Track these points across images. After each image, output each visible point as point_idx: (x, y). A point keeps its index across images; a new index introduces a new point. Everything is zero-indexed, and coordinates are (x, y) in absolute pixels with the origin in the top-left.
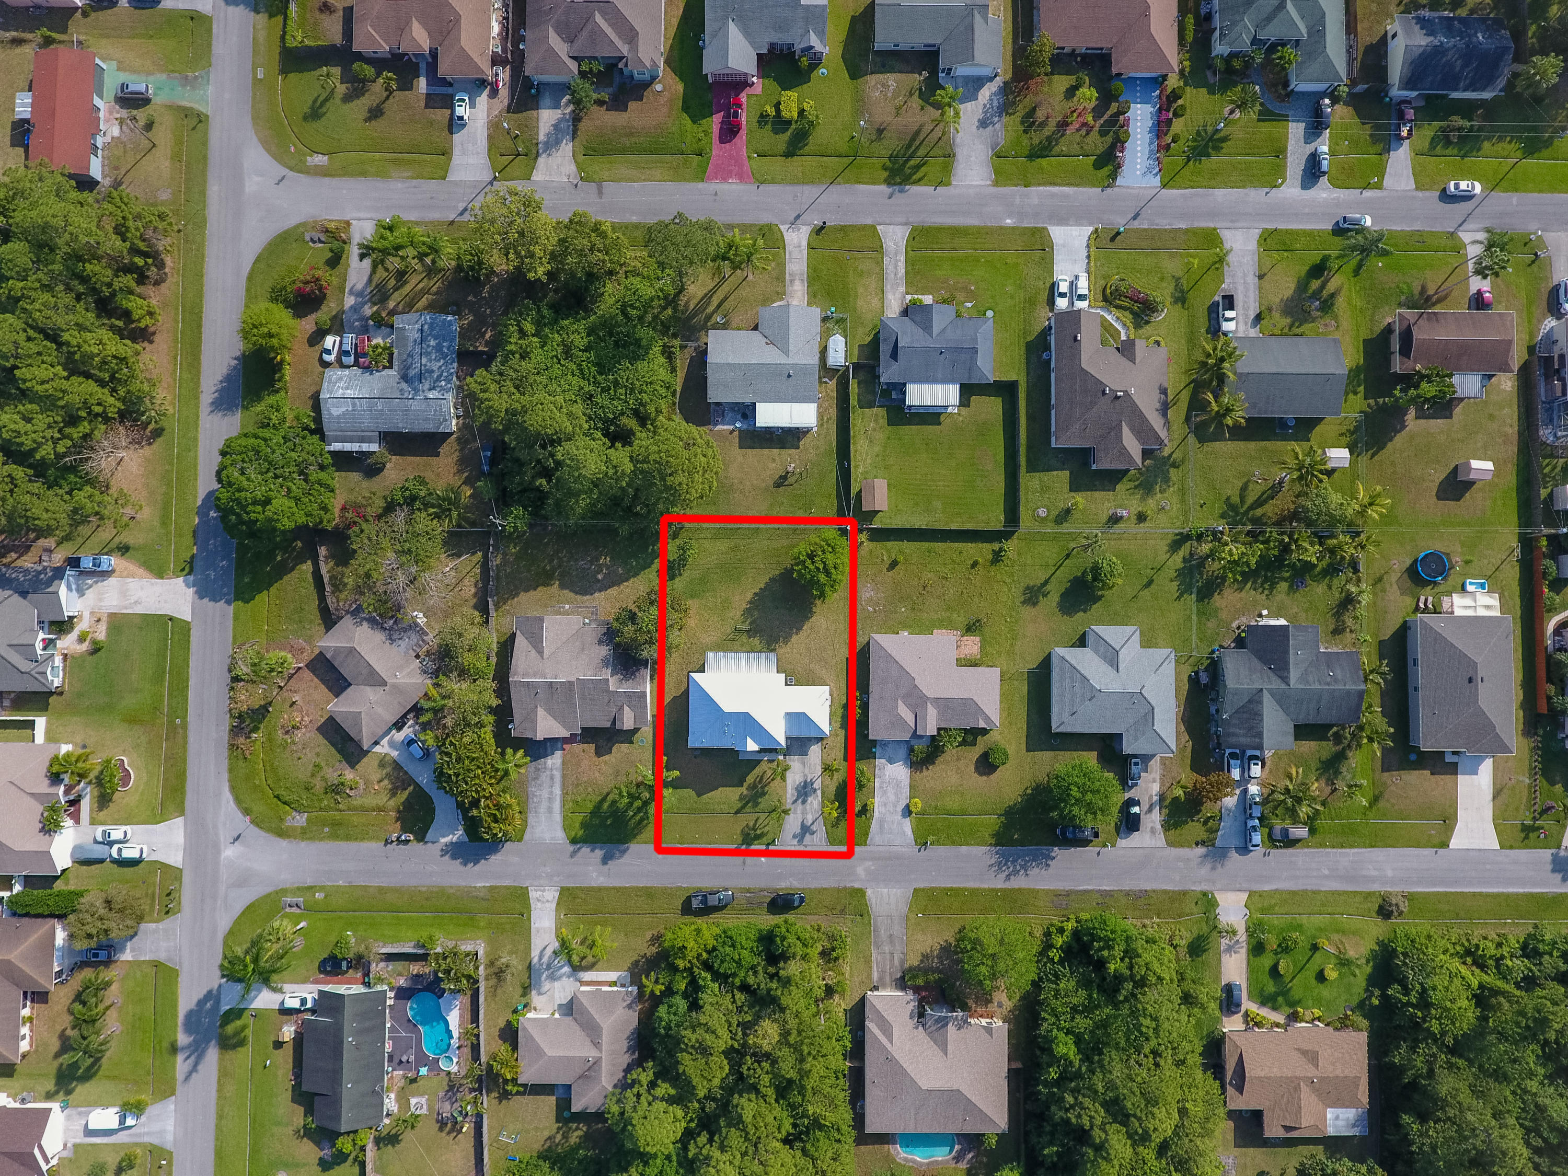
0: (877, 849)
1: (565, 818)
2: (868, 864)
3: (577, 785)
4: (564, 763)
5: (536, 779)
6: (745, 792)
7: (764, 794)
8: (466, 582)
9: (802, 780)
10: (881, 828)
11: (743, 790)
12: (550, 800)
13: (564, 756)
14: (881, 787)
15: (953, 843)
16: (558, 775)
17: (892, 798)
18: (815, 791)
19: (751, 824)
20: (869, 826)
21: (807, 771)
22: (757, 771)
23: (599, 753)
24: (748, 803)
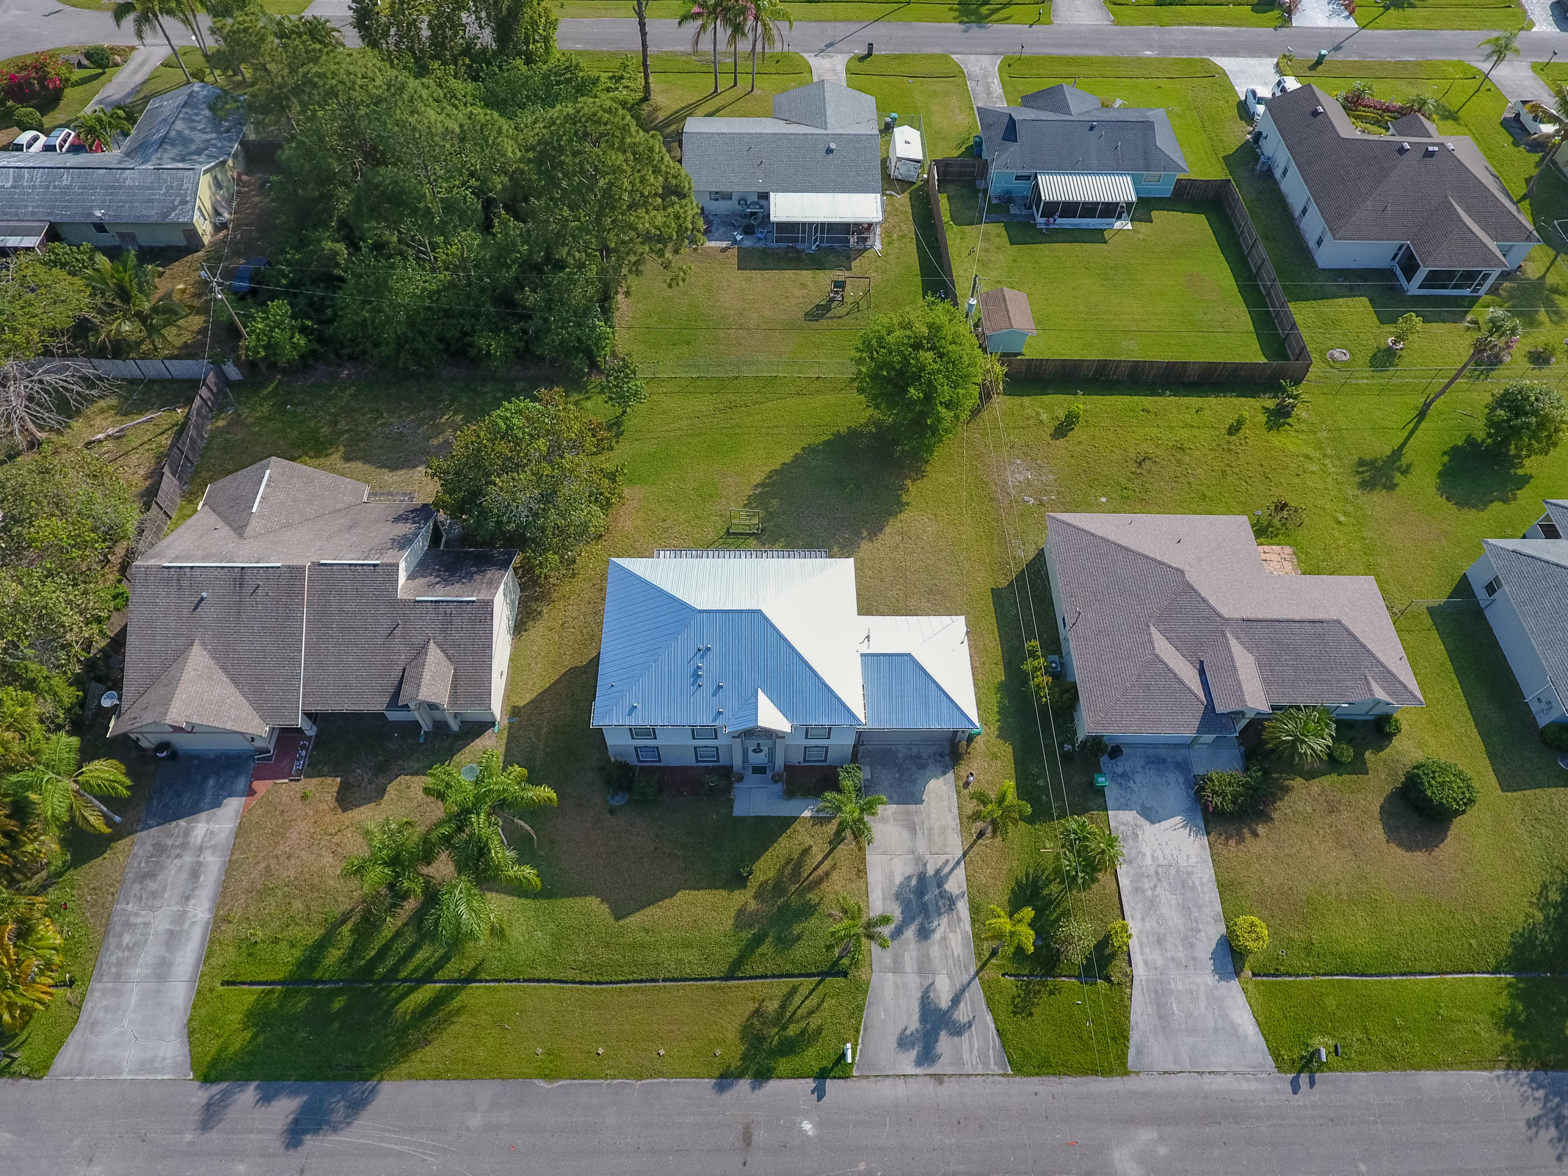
0: (1160, 1084)
1: (201, 997)
2: (1146, 1135)
3: (267, 891)
4: (240, 832)
5: (150, 875)
6: (753, 905)
7: (807, 911)
8: (133, 459)
9: (910, 869)
10: (1163, 1014)
11: (744, 898)
12: (173, 939)
13: (247, 810)
14: (1138, 890)
15: (1392, 1061)
16: (213, 864)
17: (1175, 919)
18: (951, 902)
19: (772, 1006)
20: (1124, 1008)
21: (922, 846)
22: (783, 847)
23: (345, 800)
24: (758, 940)
